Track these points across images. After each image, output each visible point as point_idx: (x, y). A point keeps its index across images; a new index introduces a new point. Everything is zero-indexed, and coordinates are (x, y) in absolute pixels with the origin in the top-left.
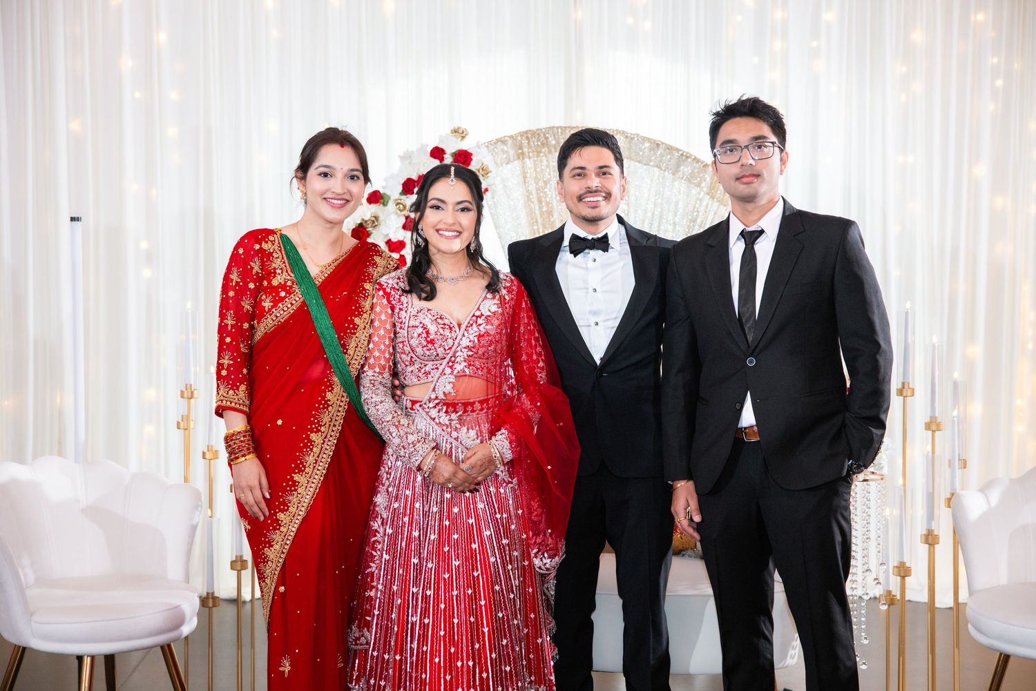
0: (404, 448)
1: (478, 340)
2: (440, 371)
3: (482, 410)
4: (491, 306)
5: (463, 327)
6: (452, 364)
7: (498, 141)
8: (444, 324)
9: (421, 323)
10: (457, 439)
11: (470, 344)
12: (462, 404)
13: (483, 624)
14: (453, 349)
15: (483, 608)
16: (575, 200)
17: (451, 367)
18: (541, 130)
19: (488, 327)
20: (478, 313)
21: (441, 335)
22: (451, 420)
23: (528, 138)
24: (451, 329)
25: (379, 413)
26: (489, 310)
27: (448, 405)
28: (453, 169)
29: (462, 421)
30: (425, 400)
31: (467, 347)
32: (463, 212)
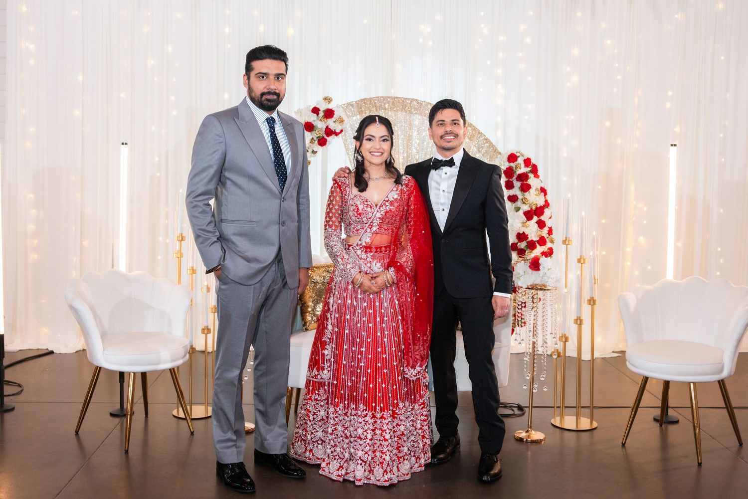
0: (345, 271)
1: (385, 214)
2: (364, 230)
4: (394, 195)
5: (378, 207)
6: (371, 226)
7: (349, 104)
8: (368, 205)
9: (355, 203)
10: (370, 268)
11: (381, 216)
12: (375, 247)
14: (372, 219)
16: (439, 139)
17: (370, 228)
19: (391, 207)
20: (387, 199)
21: (366, 210)
22: (367, 257)
24: (371, 207)
25: (333, 251)
26: (393, 198)
27: (366, 248)
28: (377, 118)
29: (373, 258)
30: (355, 245)
31: (379, 218)
32: (384, 142)
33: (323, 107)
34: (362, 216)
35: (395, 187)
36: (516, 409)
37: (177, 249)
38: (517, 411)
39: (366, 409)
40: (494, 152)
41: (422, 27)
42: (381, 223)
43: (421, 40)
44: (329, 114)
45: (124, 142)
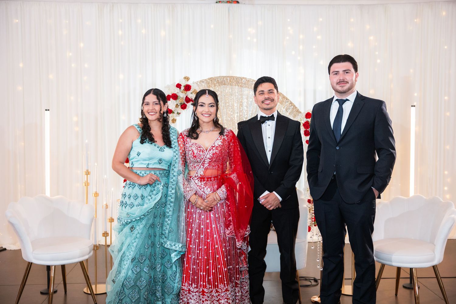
1: (213, 156)
2: (199, 167)
3: (214, 180)
4: (219, 143)
5: (208, 150)
6: (203, 164)
7: (201, 81)
8: (200, 150)
9: (192, 149)
10: (203, 191)
11: (210, 157)
12: (206, 178)
13: (210, 259)
14: (204, 159)
15: (211, 253)
16: (261, 103)
17: (203, 165)
18: (216, 77)
19: (216, 151)
20: (213, 145)
21: (199, 154)
22: (202, 184)
23: (211, 80)
24: (203, 151)
26: (218, 144)
27: (201, 178)
28: (207, 91)
29: (206, 184)
30: (194, 176)
31: (209, 158)
32: (211, 107)
33: (183, 84)
34: (197, 158)
35: (219, 137)
36: (312, 281)
37: (85, 180)
38: (313, 283)
39: (212, 287)
40: (297, 112)
41: (249, 30)
42: (211, 161)
43: (249, 38)
44: (188, 88)
45: (47, 109)
